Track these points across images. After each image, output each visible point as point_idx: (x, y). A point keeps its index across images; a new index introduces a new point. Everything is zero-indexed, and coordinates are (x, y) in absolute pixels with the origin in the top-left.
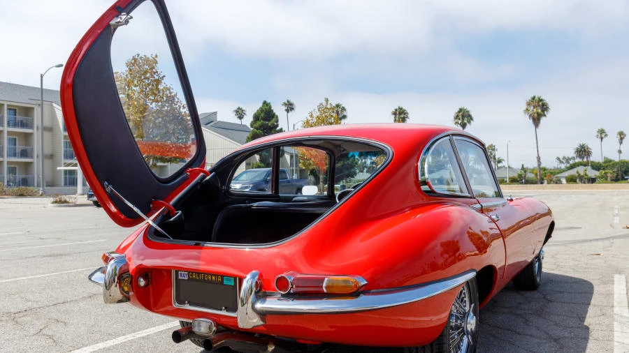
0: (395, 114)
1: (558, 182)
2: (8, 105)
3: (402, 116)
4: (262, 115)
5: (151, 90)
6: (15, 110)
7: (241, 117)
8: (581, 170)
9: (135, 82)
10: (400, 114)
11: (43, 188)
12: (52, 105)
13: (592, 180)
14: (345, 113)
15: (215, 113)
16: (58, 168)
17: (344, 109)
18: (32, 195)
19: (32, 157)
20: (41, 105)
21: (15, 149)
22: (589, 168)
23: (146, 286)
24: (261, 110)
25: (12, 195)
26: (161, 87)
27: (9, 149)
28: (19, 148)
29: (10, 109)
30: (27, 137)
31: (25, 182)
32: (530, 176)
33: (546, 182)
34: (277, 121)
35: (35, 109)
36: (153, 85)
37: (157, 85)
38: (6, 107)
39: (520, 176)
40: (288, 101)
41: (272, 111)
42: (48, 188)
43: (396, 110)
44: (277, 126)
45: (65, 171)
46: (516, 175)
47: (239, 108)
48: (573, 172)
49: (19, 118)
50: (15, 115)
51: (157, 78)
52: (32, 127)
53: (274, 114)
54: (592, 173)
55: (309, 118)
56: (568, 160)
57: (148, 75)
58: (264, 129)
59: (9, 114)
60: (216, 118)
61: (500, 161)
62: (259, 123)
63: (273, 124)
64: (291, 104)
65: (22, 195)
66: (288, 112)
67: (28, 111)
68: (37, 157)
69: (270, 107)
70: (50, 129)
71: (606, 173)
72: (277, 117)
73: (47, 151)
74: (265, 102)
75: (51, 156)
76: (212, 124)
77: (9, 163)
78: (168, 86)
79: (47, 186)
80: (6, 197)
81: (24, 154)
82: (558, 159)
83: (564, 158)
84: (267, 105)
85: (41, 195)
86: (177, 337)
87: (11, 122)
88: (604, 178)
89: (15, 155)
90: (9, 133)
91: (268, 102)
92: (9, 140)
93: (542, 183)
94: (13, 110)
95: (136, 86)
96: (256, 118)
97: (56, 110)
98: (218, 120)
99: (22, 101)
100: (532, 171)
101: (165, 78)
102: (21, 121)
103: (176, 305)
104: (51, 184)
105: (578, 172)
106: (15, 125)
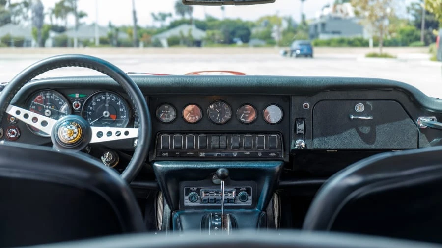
1: (158, 44)
8: (185, 30)
13: (198, 43)
22: (193, 27)
32: (123, 36)
33: (141, 44)
39: (111, 36)
46: (105, 35)
48: (175, 32)
54: (198, 34)
56: (163, 17)
61: (81, 15)
71: (213, 35)
82: (153, 15)
83: (160, 14)
88: (211, 41)
93: (138, 45)
100: (124, 29)
105: (181, 33)
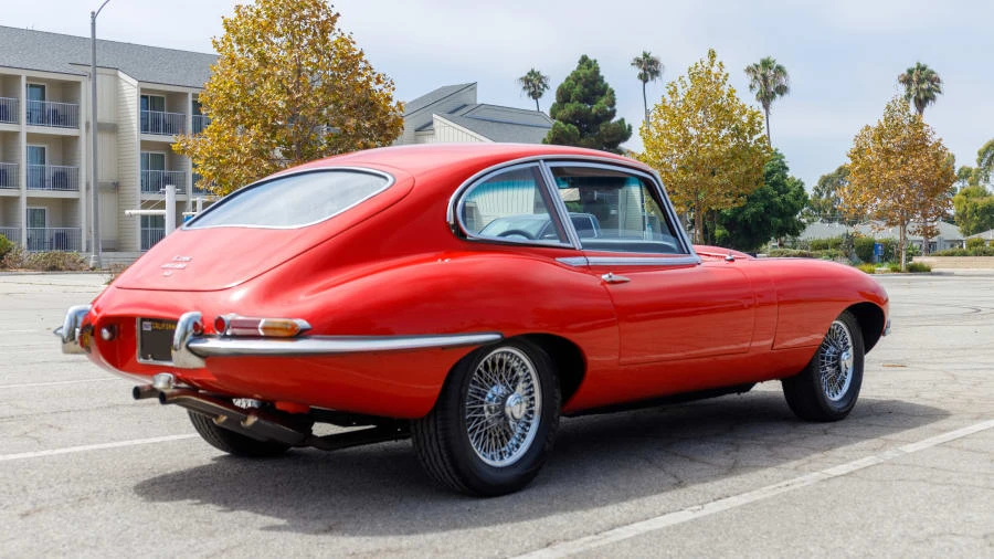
0: (907, 81)
2: (28, 78)
3: (925, 86)
4: (578, 89)
5: (312, 43)
6: (43, 87)
7: (536, 95)
9: (278, 28)
10: (920, 81)
11: (97, 253)
12: (116, 76)
14: (783, 81)
15: (472, 87)
16: (127, 212)
17: (780, 70)
18: (76, 267)
19: (77, 189)
20: (93, 77)
21: (43, 170)
23: (111, 339)
24: (576, 78)
25: (34, 269)
26: (332, 38)
27: (31, 171)
28: (51, 168)
29: (31, 86)
30: (67, 146)
31: (63, 241)
34: (612, 104)
35: (83, 85)
36: (315, 34)
37: (323, 32)
38: (24, 82)
40: (646, 55)
41: (601, 79)
42: (104, 254)
43: (910, 72)
44: (613, 114)
45: (144, 218)
47: (532, 73)
49: (50, 104)
50: (44, 99)
51: (323, 18)
52: (76, 125)
53: (606, 86)
55: (668, 98)
57: (305, 12)
58: (582, 121)
59: (30, 96)
60: (476, 99)
62: (571, 107)
63: (602, 111)
64: (653, 62)
65: (54, 269)
66: (645, 81)
67: (68, 90)
68: (88, 188)
69: (597, 72)
70: (113, 129)
72: (612, 92)
73: (106, 175)
74: (584, 59)
75: (116, 187)
76: (464, 110)
77: (30, 200)
78: (346, 36)
79: (104, 250)
80: (22, 271)
81: (62, 180)
84: (589, 66)
85: (93, 269)
86: (138, 393)
87: (36, 115)
89: (42, 185)
90: (31, 137)
91: (591, 58)
92: (30, 150)
94: (38, 88)
95: (278, 35)
96: (564, 96)
97: (125, 87)
98: (479, 102)
99: (54, 67)
101: (339, 19)
102: (55, 112)
103: (141, 361)
104: (116, 246)
106: (43, 121)
